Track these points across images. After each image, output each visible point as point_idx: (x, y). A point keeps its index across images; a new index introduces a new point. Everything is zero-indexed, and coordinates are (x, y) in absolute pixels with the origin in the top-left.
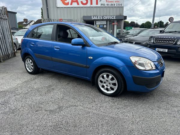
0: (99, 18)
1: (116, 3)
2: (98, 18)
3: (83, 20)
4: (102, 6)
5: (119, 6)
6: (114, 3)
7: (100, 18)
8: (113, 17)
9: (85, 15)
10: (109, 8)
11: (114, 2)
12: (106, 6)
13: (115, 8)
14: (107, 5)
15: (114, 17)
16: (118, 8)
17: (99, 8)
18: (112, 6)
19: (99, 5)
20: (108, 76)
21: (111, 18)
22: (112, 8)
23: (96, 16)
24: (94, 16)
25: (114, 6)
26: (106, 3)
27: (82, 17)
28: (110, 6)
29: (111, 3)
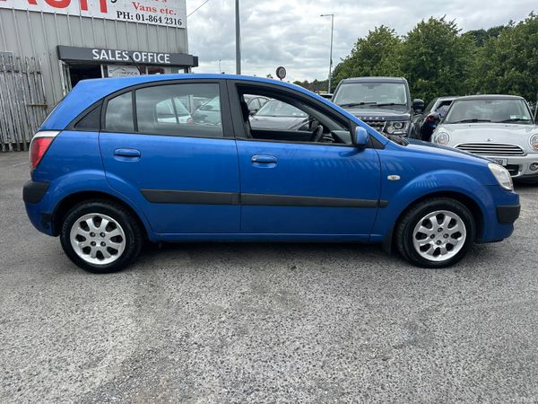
0: (117, 55)
1: (163, 16)
2: (114, 56)
3: (63, 60)
4: (121, 18)
5: (173, 25)
6: (158, 14)
7: (122, 57)
8: (162, 58)
9: (66, 43)
10: (143, 27)
11: (158, 10)
12: (135, 20)
13: (163, 30)
14: (138, 16)
15: (166, 59)
16: (172, 31)
17: (111, 24)
18: (153, 23)
19: (111, 14)
20: (440, 218)
21: (157, 60)
22: (153, 29)
23: (107, 51)
24: (101, 50)
25: (158, 23)
26: (133, 12)
27: (53, 47)
28: (146, 22)
29: (150, 13)
